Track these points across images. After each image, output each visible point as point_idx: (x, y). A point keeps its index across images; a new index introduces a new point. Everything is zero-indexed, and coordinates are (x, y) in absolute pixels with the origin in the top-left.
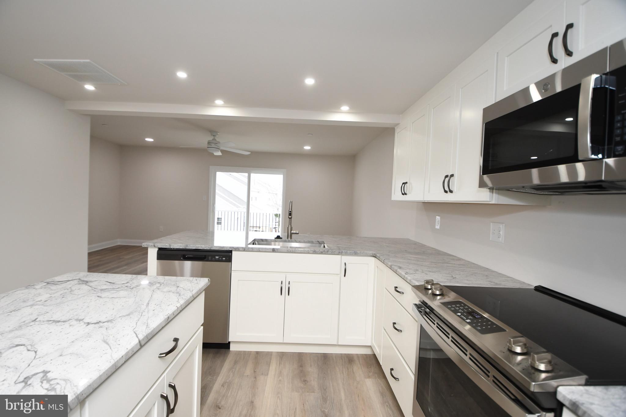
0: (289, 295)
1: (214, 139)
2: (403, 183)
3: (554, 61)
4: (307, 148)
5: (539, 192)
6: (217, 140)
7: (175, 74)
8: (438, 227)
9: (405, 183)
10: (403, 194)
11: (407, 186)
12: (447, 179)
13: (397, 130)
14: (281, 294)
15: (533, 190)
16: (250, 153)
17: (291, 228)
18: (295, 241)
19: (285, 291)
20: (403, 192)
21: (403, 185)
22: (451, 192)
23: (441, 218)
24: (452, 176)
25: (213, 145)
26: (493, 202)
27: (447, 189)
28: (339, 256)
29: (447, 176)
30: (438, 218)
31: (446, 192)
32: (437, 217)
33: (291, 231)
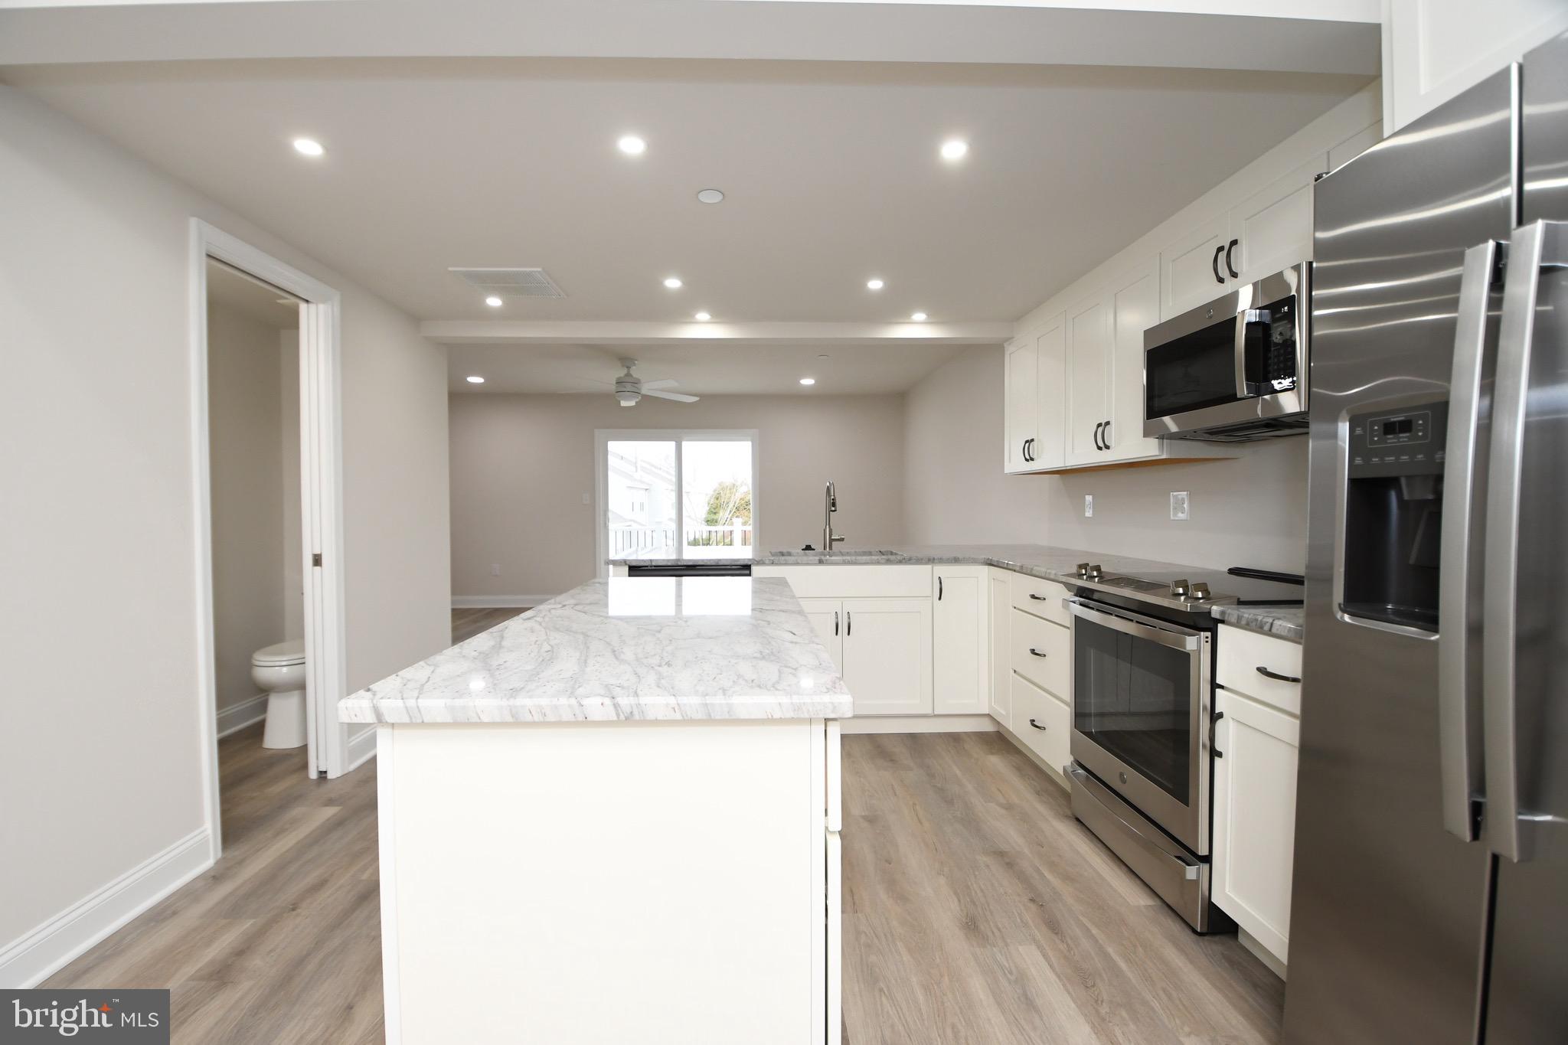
0: (849, 634)
1: (628, 375)
2: (1027, 442)
3: (1221, 280)
4: (807, 382)
5: (1214, 438)
6: (634, 376)
7: (661, 283)
8: (1089, 513)
9: (1029, 442)
10: (1027, 460)
11: (1033, 446)
12: (1100, 429)
13: (1009, 349)
14: (837, 634)
15: (1205, 435)
16: (697, 399)
17: (831, 530)
18: (841, 552)
19: (843, 628)
20: (1028, 457)
21: (1028, 444)
22: (1107, 447)
23: (1093, 499)
24: (1108, 423)
25: (629, 387)
26: (1164, 457)
27: (1101, 444)
28: (929, 567)
29: (1099, 425)
30: (1089, 498)
31: (1100, 448)
32: (1087, 497)
33: (830, 536)
